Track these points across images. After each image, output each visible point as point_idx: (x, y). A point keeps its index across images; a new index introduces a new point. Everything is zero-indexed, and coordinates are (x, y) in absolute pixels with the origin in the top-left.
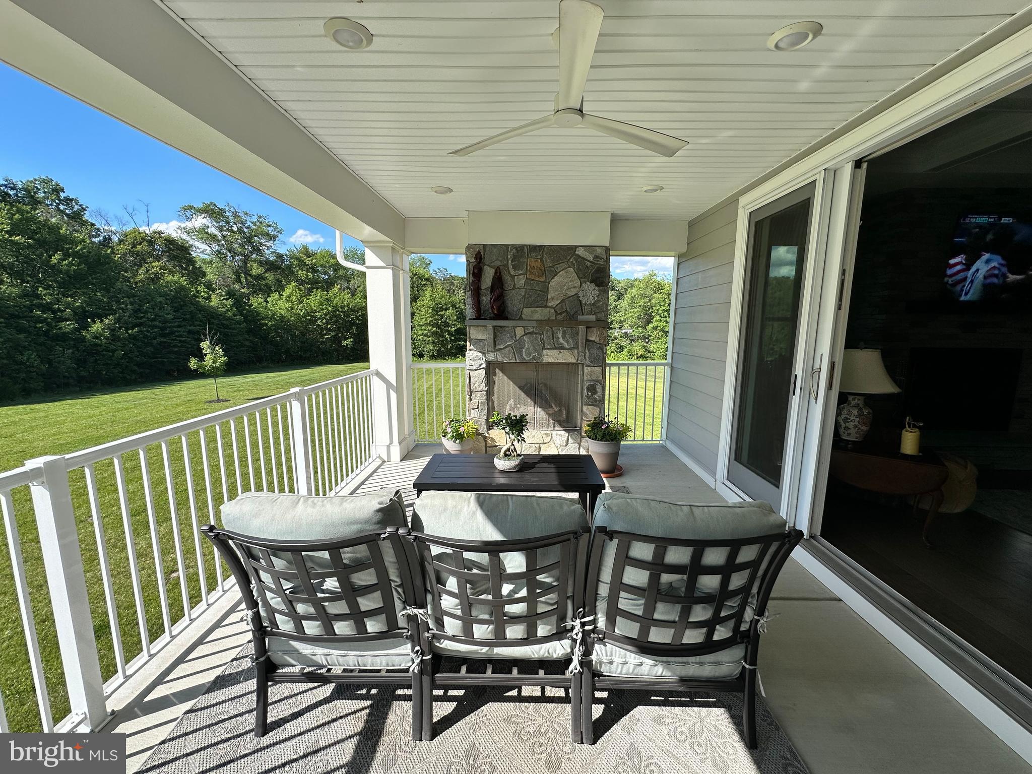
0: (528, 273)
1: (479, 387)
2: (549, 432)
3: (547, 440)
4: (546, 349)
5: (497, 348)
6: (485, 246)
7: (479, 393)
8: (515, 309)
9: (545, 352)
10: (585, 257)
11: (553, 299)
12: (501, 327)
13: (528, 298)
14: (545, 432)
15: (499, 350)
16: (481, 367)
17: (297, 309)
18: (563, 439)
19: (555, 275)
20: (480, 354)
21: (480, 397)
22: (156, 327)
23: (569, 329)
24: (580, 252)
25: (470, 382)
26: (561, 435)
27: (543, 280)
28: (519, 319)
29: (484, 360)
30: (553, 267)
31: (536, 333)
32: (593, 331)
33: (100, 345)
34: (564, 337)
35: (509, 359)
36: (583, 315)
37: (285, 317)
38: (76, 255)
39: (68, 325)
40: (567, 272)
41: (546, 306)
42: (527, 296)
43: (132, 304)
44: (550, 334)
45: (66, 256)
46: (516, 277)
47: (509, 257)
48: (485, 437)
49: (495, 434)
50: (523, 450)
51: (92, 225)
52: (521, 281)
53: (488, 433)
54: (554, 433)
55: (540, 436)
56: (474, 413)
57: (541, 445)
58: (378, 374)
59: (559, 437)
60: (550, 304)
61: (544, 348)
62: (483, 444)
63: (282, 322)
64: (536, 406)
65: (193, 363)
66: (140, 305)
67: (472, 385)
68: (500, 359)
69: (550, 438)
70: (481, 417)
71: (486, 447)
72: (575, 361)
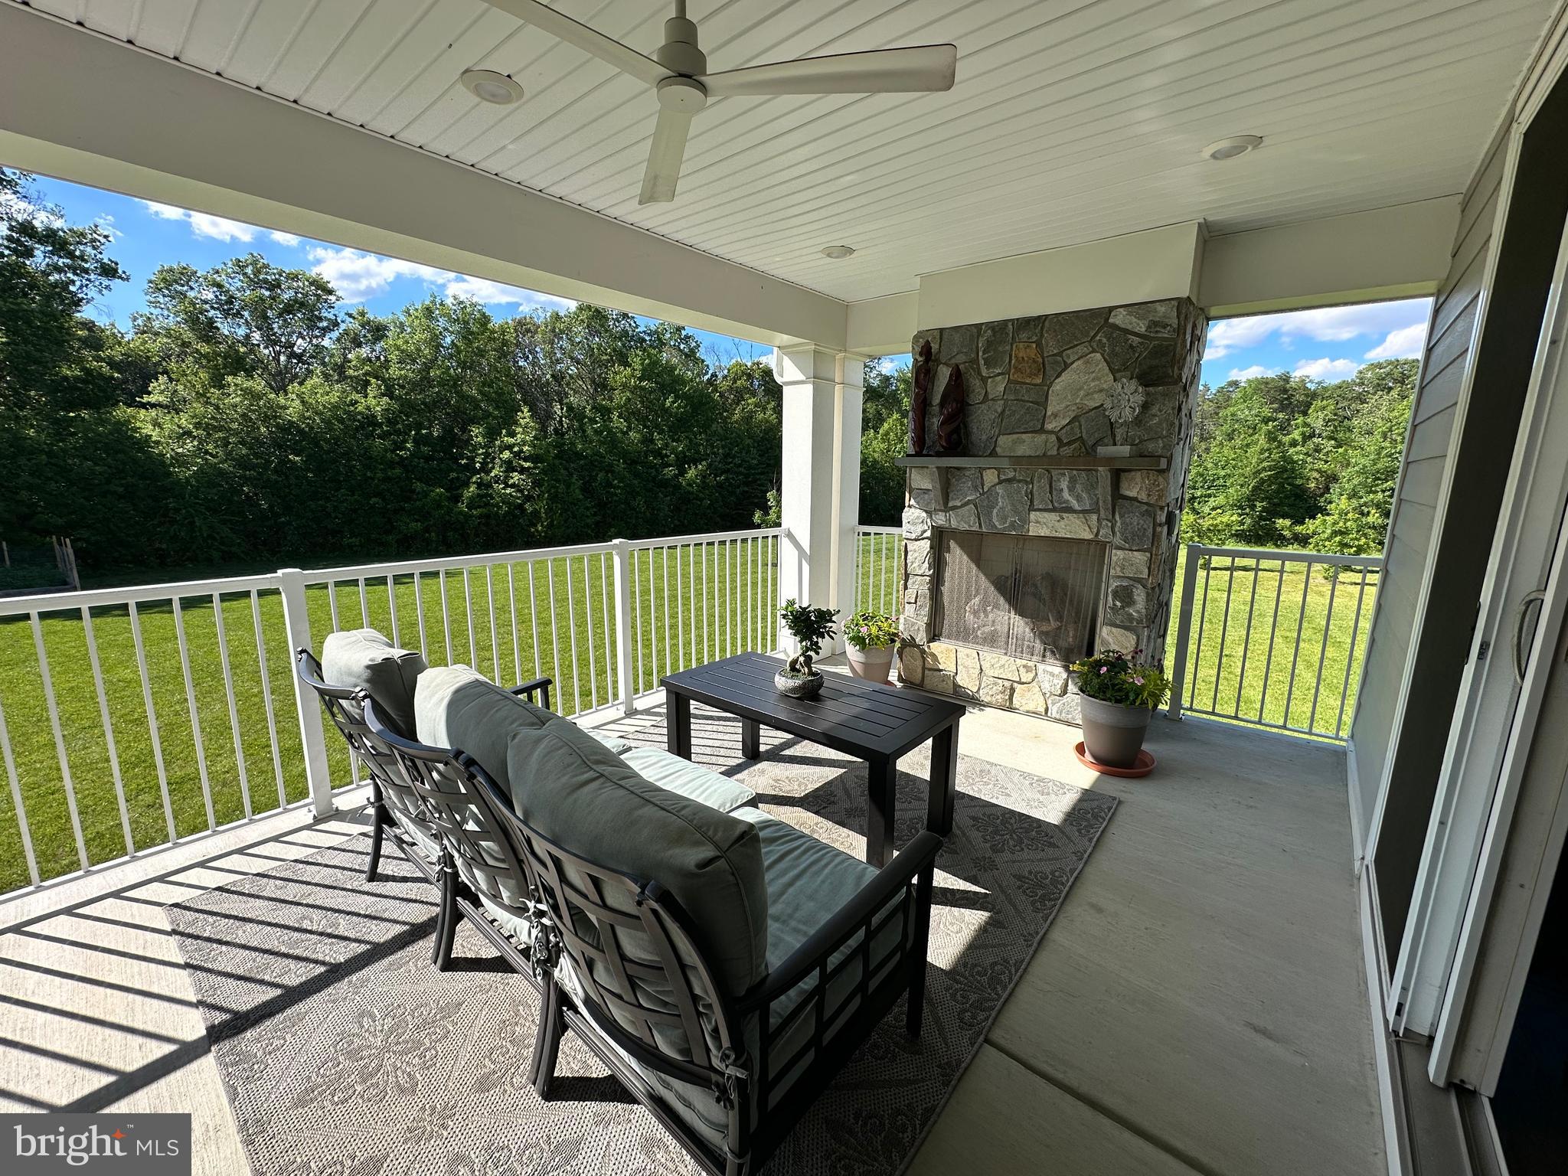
0: (1013, 371)
1: (920, 569)
2: (1030, 664)
3: (1026, 677)
4: (1035, 510)
5: (950, 504)
6: (941, 330)
7: (919, 578)
8: (984, 437)
9: (1033, 515)
10: (1129, 327)
11: (1055, 415)
12: (958, 469)
13: (1009, 416)
14: (1024, 662)
15: (954, 508)
16: (925, 535)
17: (894, 451)
18: (1056, 682)
19: (1064, 370)
20: (924, 514)
21: (920, 585)
22: (741, 473)
23: (1083, 474)
24: (1119, 319)
25: (906, 559)
26: (1052, 674)
27: (1039, 381)
28: (991, 455)
29: (929, 524)
30: (1060, 354)
31: (1019, 481)
32: (1133, 479)
33: (692, 493)
34: (1071, 489)
35: (970, 526)
36: (1115, 444)
37: (878, 462)
38: (685, 396)
39: (671, 471)
40: (1088, 362)
41: (1042, 430)
42: (1007, 412)
43: (723, 447)
44: (1045, 482)
45: (677, 397)
46: (990, 380)
47: (980, 345)
48: (923, 652)
49: (940, 650)
50: (982, 686)
51: (703, 361)
52: (997, 387)
53: (929, 647)
54: (1041, 667)
55: (1015, 668)
56: (910, 610)
57: (1015, 685)
58: (790, 535)
59: (1048, 677)
60: (1049, 426)
61: (1032, 508)
62: (919, 663)
63: (875, 468)
64: (1013, 612)
65: (757, 517)
66: (730, 449)
67: (909, 565)
68: (954, 524)
69: (1031, 675)
70: (919, 618)
71: (924, 668)
72: (1090, 537)
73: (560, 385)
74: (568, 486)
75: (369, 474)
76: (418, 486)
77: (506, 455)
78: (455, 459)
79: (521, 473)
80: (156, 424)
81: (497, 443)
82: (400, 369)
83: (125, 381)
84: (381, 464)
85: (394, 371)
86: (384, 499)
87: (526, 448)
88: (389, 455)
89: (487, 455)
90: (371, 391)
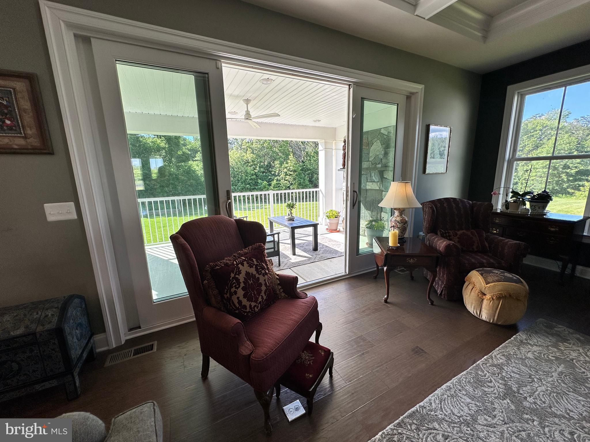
10: (384, 133)
11: (371, 157)
19: (372, 145)
24: (382, 131)
30: (372, 140)
31: (365, 174)
32: (386, 173)
34: (374, 176)
40: (377, 143)
44: (369, 174)
58: (321, 191)
60: (370, 160)
61: (367, 182)
72: (378, 189)
73: (304, 145)
74: (304, 180)
75: (247, 178)
76: (259, 181)
77: (285, 170)
78: (270, 172)
79: (290, 176)
80: (198, 166)
81: (283, 166)
82: (256, 145)
83: (191, 154)
84: (250, 174)
85: (254, 146)
86: (250, 185)
87: (291, 168)
88: (252, 172)
89: (280, 170)
90: (248, 152)
